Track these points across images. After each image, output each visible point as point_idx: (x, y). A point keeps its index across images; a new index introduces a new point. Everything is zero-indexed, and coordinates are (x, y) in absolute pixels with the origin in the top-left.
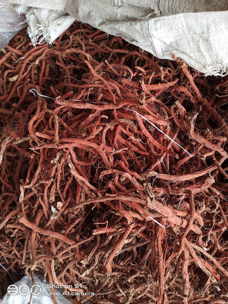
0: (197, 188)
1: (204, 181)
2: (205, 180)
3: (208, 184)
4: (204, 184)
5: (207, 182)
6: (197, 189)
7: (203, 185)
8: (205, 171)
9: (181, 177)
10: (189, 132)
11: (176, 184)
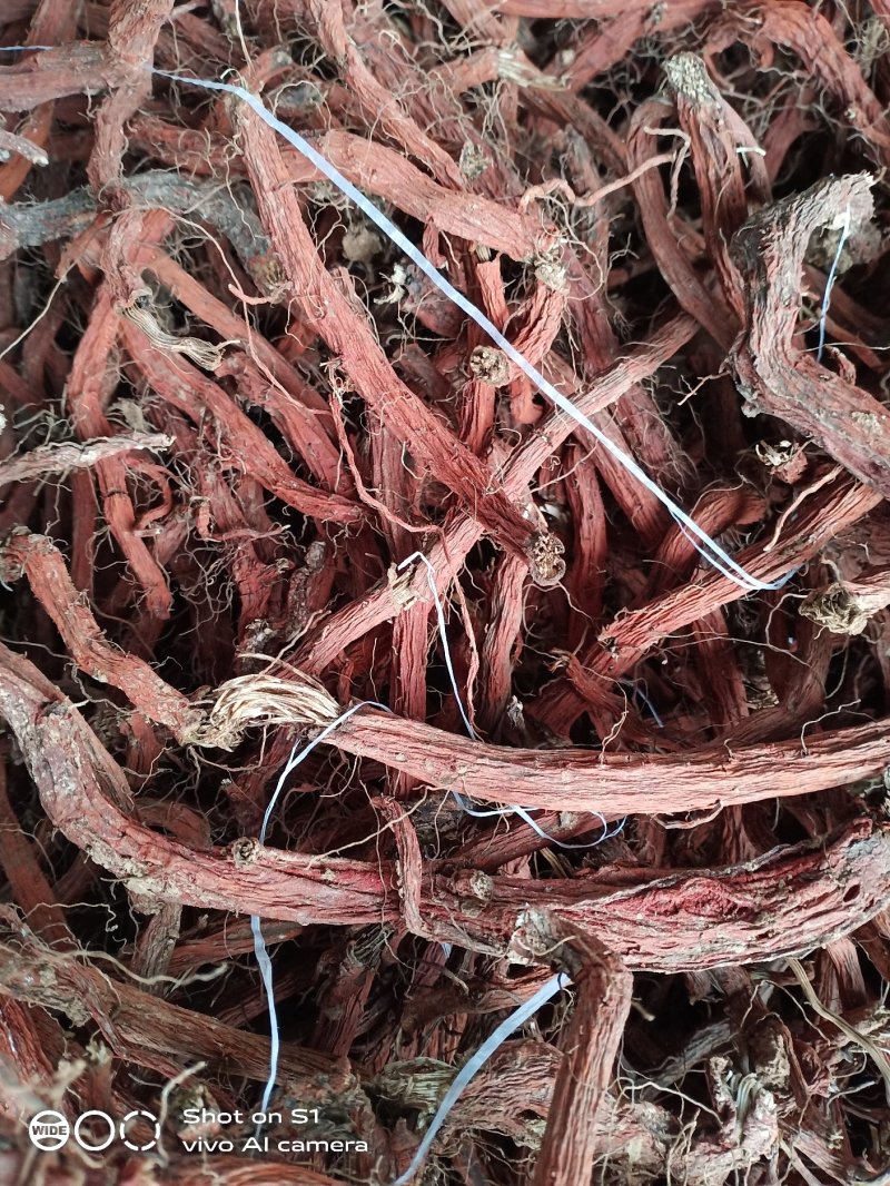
0: (720, 918)
1: (818, 854)
2: (833, 842)
3: (854, 892)
4: (811, 893)
5: (846, 875)
6: (722, 931)
7: (799, 899)
8: (848, 754)
9: (566, 775)
10: (747, 337)
11: (521, 833)
